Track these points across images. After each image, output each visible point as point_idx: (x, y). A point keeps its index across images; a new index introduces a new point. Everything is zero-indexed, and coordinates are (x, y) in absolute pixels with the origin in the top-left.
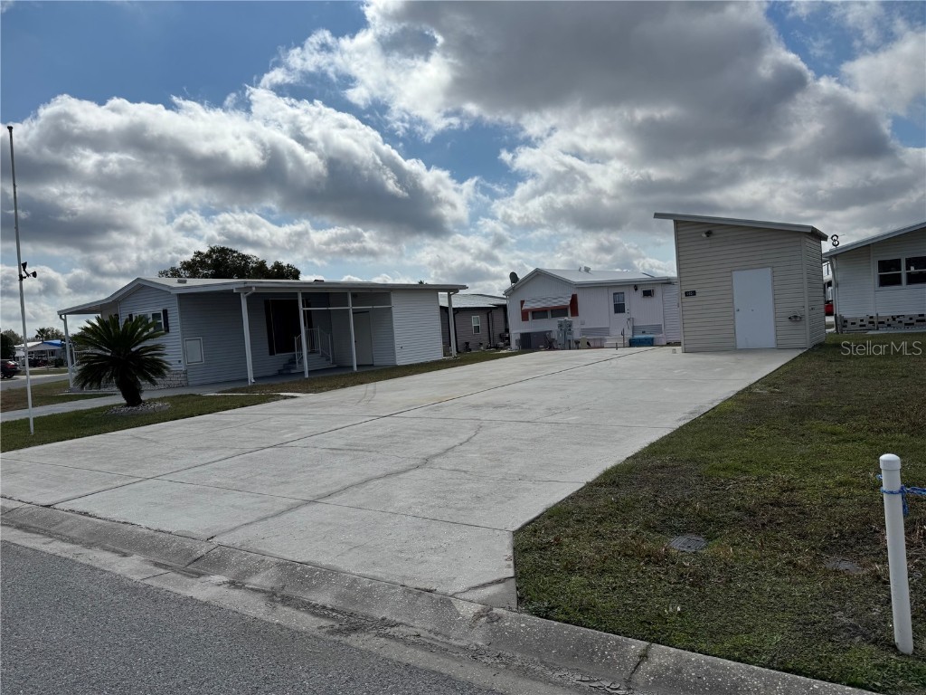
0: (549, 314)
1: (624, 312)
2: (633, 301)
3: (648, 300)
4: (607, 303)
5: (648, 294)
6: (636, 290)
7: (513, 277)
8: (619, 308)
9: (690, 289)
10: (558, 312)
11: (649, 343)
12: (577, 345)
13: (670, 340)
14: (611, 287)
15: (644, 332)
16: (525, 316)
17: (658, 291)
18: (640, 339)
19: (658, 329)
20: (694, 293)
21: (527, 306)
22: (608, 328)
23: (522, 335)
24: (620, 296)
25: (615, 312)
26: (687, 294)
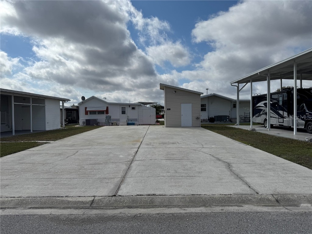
0: (97, 113)
1: (125, 114)
2: (128, 110)
3: (133, 110)
4: (119, 110)
5: (133, 108)
6: (130, 107)
7: (83, 98)
8: (124, 112)
9: (169, 108)
10: (101, 112)
11: (133, 124)
12: (112, 124)
13: (140, 124)
14: (121, 105)
15: (131, 121)
16: (86, 113)
17: (137, 108)
18: (131, 123)
19: (136, 120)
20: (170, 109)
21: (87, 109)
22: (119, 119)
23: (86, 120)
24: (124, 109)
25: (122, 114)
26: (168, 109)
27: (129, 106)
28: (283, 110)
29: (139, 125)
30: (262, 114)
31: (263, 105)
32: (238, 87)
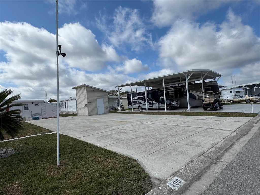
1: (28, 110)
2: (32, 107)
3: (37, 106)
4: (22, 107)
14: (24, 102)
15: (35, 116)
17: (40, 104)
19: (40, 114)
20: (90, 103)
24: (27, 105)
25: (25, 110)
26: (89, 103)
27: (32, 103)
28: (152, 100)
29: (43, 118)
30: (136, 104)
31: (137, 99)
32: (119, 89)
